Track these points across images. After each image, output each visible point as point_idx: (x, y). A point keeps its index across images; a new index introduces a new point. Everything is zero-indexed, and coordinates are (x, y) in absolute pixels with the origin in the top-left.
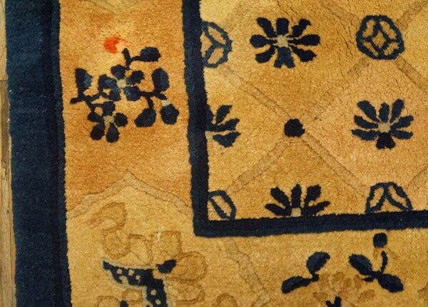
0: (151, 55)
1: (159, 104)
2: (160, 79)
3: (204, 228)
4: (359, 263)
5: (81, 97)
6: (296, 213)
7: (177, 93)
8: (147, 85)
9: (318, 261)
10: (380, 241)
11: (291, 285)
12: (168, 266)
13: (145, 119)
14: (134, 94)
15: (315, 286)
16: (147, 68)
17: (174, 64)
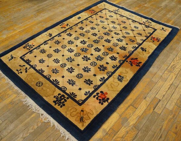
0: (34, 46)
1: (30, 49)
2: (32, 47)
3: (21, 58)
4: (26, 68)
5: (26, 45)
6: (27, 61)
7: (32, 49)
8: (31, 47)
9: (24, 66)
10: (30, 68)
11: (20, 66)
12: (15, 58)
13: (27, 49)
14: (29, 47)
15: (21, 67)
16: (32, 46)
17: (34, 47)
